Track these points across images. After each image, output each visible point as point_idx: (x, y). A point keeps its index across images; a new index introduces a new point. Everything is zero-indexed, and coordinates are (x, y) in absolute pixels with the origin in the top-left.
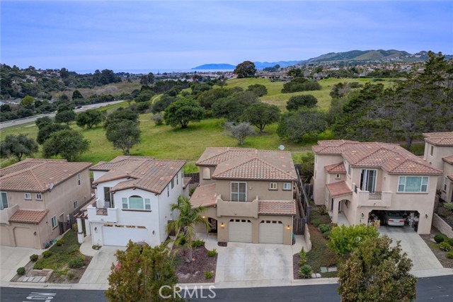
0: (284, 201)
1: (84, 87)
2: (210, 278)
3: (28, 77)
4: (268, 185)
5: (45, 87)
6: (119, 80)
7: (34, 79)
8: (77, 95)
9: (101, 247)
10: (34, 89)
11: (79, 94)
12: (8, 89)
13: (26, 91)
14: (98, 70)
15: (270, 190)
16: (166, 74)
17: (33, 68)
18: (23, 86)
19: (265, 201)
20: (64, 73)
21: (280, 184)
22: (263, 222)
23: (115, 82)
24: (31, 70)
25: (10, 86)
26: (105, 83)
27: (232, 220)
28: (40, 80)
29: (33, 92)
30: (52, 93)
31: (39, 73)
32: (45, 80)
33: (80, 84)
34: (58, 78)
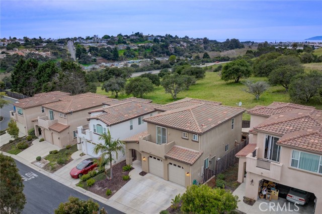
0: (192, 150)
1: (216, 51)
2: (109, 195)
3: (182, 43)
4: (182, 134)
5: (190, 50)
6: (243, 47)
7: (185, 44)
8: (206, 56)
9: (85, 155)
10: (182, 51)
11: (208, 55)
12: (166, 50)
13: (177, 52)
14: (228, 39)
15: (183, 138)
16: (281, 43)
17: (187, 37)
18: (175, 49)
19: (179, 147)
20: (206, 41)
21: (190, 135)
22: (171, 164)
23: (240, 48)
24: (186, 39)
25: (167, 49)
26: (232, 48)
27: (151, 157)
28: (189, 45)
29: (181, 53)
30: (193, 54)
31: (191, 40)
32: (192, 45)
33: (215, 48)
34: (201, 44)
